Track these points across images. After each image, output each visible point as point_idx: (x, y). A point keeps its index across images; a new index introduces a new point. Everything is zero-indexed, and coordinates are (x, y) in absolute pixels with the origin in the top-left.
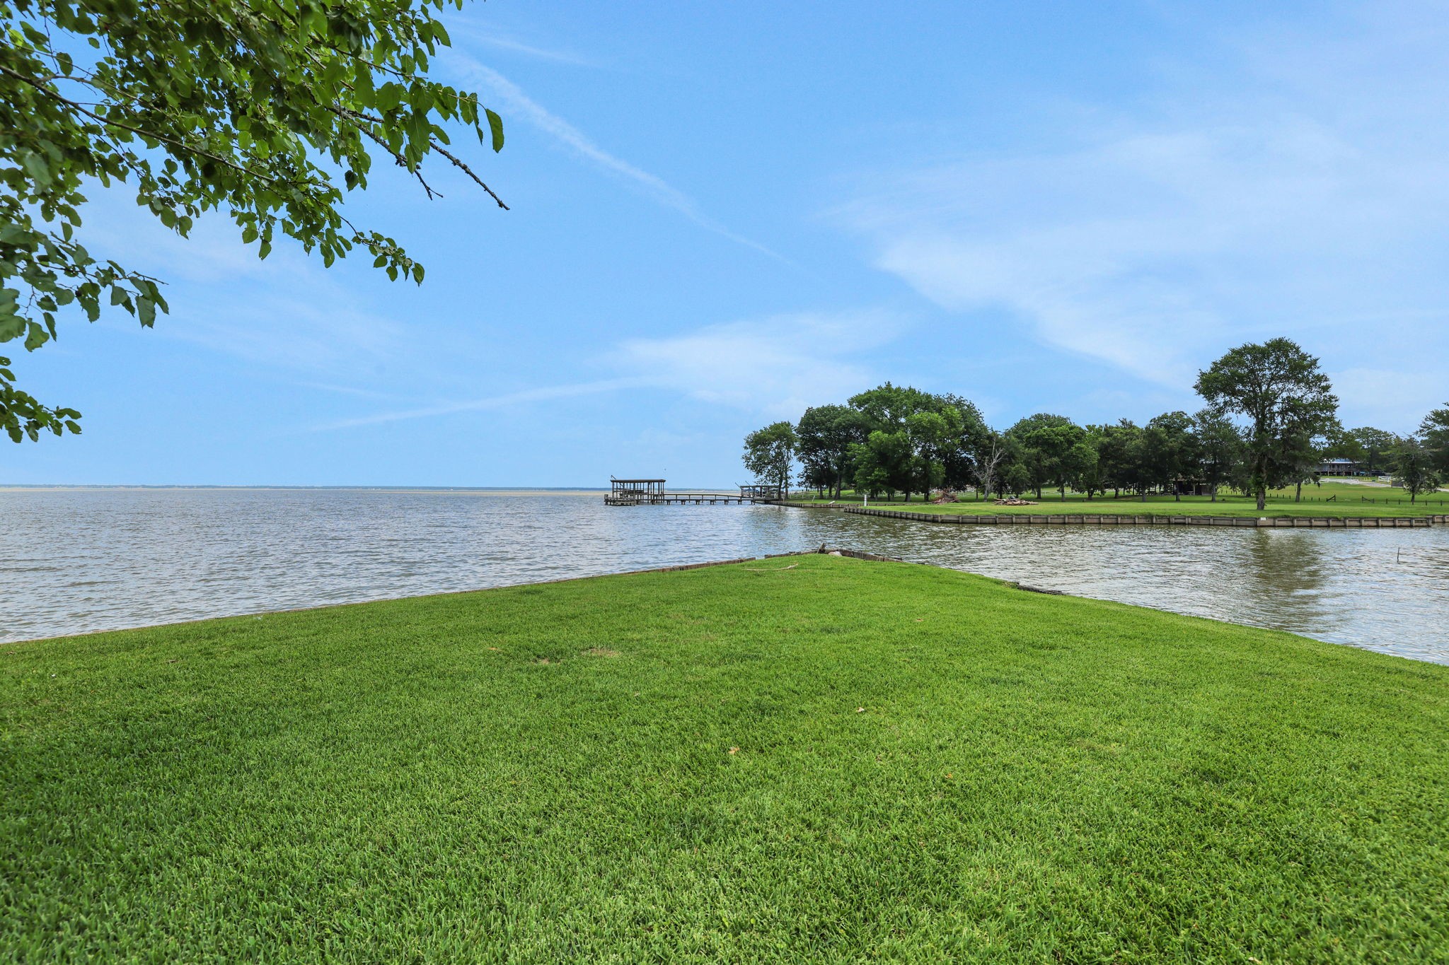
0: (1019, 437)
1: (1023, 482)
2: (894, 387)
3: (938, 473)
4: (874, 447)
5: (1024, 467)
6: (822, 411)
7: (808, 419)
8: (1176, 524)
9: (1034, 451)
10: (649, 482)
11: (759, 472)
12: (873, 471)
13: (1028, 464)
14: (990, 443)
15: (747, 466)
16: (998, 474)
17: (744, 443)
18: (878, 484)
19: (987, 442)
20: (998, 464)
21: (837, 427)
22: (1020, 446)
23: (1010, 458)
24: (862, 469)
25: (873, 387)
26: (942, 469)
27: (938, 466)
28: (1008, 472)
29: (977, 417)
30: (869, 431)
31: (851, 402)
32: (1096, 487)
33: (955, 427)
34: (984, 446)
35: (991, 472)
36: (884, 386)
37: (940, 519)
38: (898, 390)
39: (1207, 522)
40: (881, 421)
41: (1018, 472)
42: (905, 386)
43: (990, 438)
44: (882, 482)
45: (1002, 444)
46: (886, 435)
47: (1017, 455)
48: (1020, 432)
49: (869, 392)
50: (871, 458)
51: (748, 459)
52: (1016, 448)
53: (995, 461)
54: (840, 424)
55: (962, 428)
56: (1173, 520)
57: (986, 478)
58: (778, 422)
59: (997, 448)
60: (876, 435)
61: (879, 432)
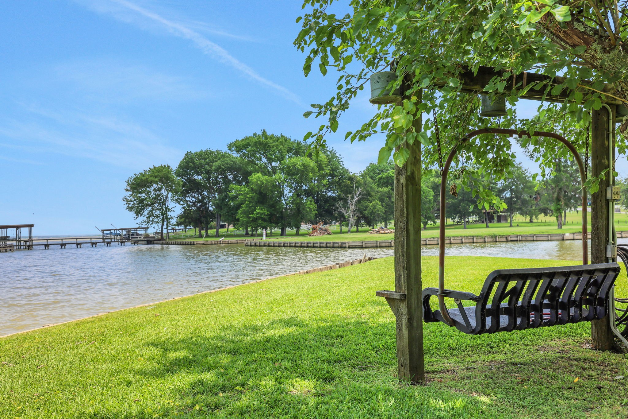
0: (371, 178)
1: (378, 215)
2: (269, 133)
3: (310, 210)
4: (255, 188)
5: (379, 203)
6: (200, 155)
7: (187, 162)
8: (511, 241)
9: (385, 189)
10: (18, 227)
11: (139, 213)
12: (255, 210)
13: (382, 200)
14: (352, 183)
15: (128, 207)
16: (359, 209)
17: (125, 186)
18: (260, 221)
19: (349, 182)
20: (359, 202)
21: (217, 170)
22: (374, 186)
23: (367, 196)
24: (244, 207)
25: (250, 134)
26: (313, 206)
27: (309, 204)
28: (366, 207)
29: (339, 161)
30: (250, 173)
31: (230, 147)
32: (430, 218)
33: (323, 170)
34: (347, 186)
35: (352, 208)
36: (259, 133)
37: (347, 246)
38: (272, 137)
39: (532, 239)
40: (257, 165)
41: (375, 207)
42: (277, 134)
43: (351, 179)
44: (264, 220)
45: (361, 184)
46: (266, 177)
47: (373, 194)
48: (371, 174)
49: (247, 138)
50: (252, 197)
51: (128, 201)
52: (371, 188)
53: (356, 199)
54: (220, 167)
55: (327, 170)
56: (509, 239)
57: (350, 213)
58: (158, 165)
59: (357, 187)
60: (256, 177)
61: (260, 175)
